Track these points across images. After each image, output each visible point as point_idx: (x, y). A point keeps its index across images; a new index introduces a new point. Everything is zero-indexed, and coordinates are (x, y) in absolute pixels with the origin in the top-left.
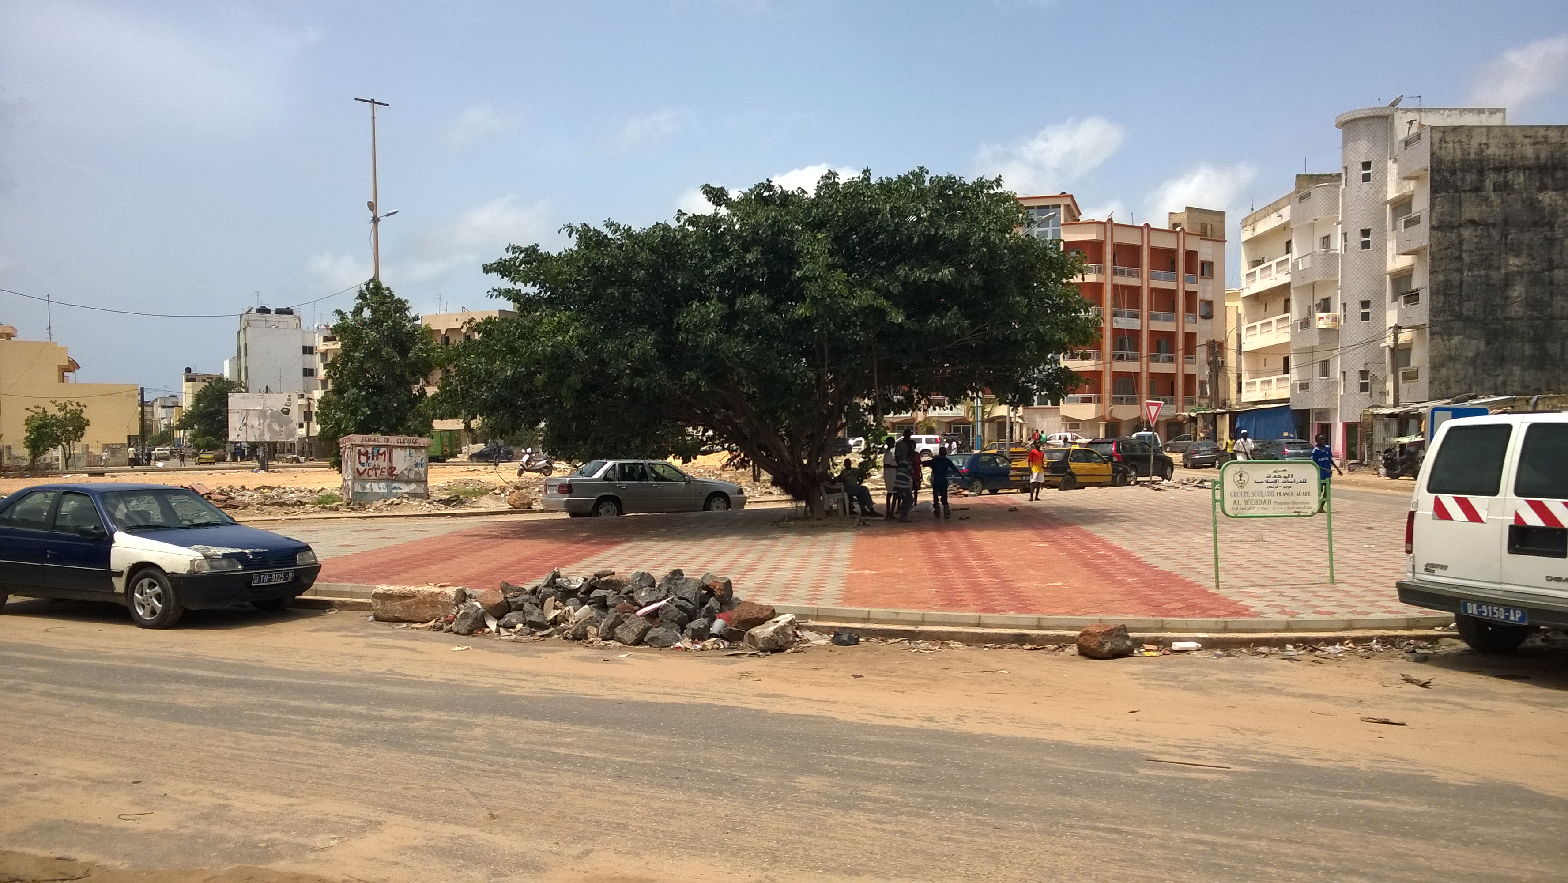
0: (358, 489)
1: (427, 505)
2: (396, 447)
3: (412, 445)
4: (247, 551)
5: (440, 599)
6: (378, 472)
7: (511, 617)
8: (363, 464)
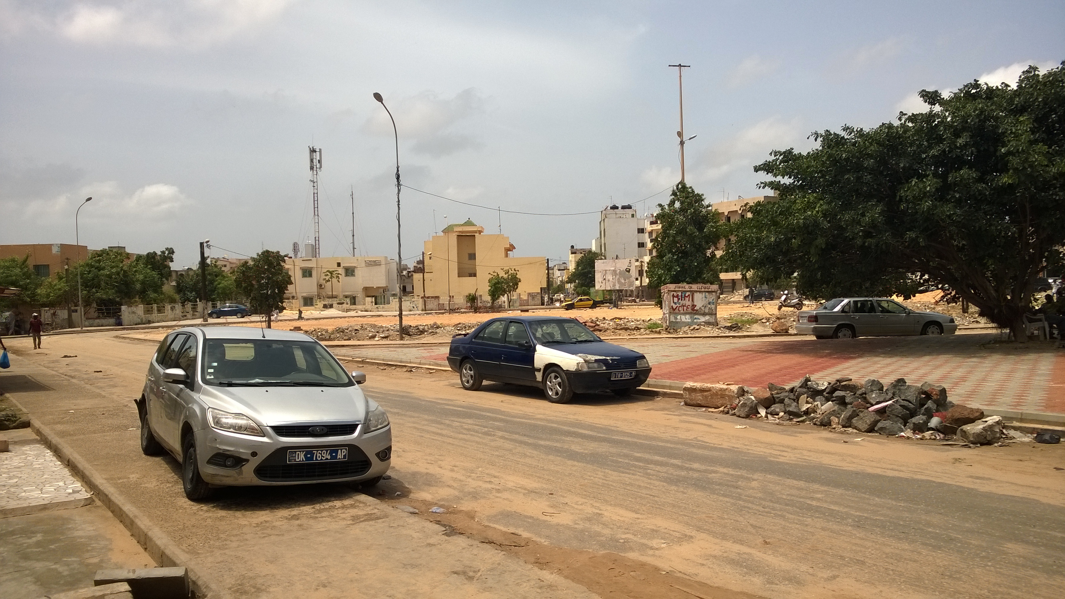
0: (672, 319)
1: (717, 330)
2: (696, 291)
3: (707, 290)
4: (608, 358)
5: (727, 393)
6: (685, 308)
7: (776, 407)
8: (675, 303)
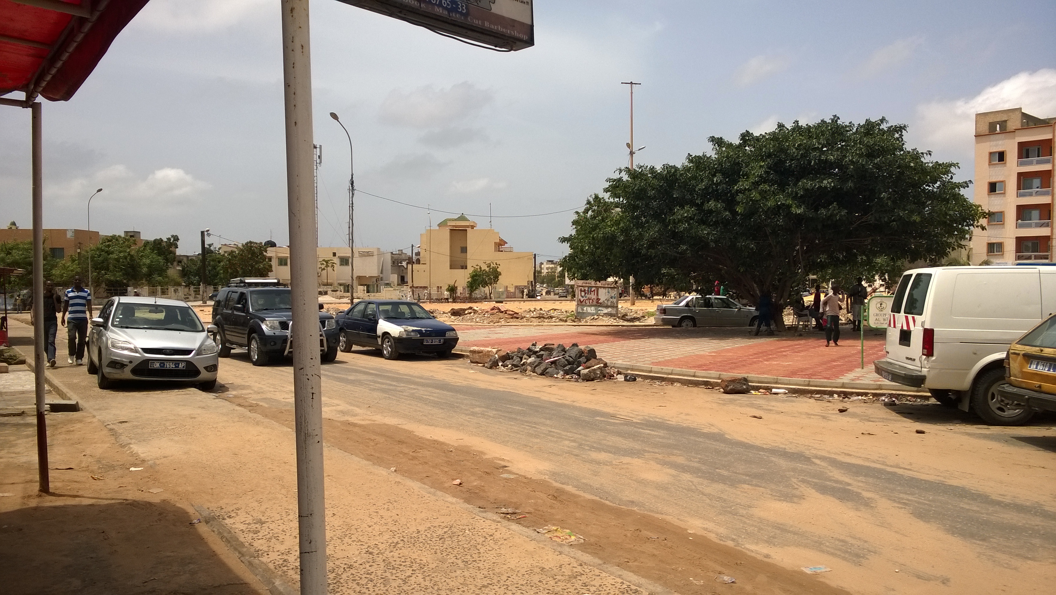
0: (580, 310)
2: (601, 287)
3: (610, 286)
6: (591, 301)
8: (583, 297)
